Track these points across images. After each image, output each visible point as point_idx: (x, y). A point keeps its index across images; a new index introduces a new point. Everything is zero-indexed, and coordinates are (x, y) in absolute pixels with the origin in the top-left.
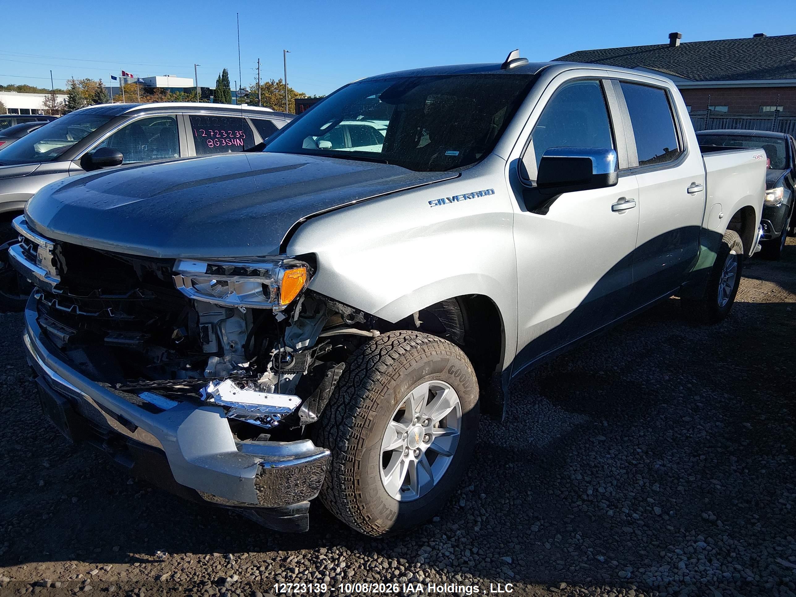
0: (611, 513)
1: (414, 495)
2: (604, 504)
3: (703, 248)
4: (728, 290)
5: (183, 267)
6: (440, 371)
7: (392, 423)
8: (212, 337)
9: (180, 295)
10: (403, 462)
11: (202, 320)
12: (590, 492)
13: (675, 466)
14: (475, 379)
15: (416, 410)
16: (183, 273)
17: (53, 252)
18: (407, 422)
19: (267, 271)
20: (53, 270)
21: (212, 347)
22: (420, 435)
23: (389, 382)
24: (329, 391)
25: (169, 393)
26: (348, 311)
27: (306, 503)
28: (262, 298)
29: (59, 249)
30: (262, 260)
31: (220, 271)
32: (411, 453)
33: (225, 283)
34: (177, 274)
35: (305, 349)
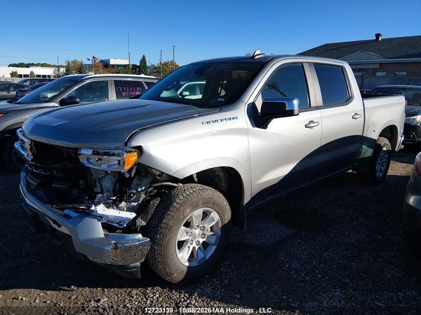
0: (295, 276)
1: (195, 264)
2: (293, 272)
3: (364, 147)
4: (383, 169)
5: (83, 151)
6: (208, 203)
7: (183, 228)
8: (98, 184)
9: (82, 165)
10: (189, 247)
11: (94, 176)
12: (287, 266)
13: (334, 256)
14: (228, 208)
15: (196, 222)
16: (83, 154)
17: (30, 145)
18: (192, 228)
19: (119, 154)
20: (30, 153)
21: (98, 189)
22: (199, 234)
23: (180, 207)
24: (152, 211)
25: (77, 210)
26: (158, 173)
27: (138, 264)
28: (118, 166)
29: (33, 143)
30: (117, 148)
31: (98, 154)
32: (194, 243)
33: (101, 159)
34: (80, 155)
35: (142, 191)
